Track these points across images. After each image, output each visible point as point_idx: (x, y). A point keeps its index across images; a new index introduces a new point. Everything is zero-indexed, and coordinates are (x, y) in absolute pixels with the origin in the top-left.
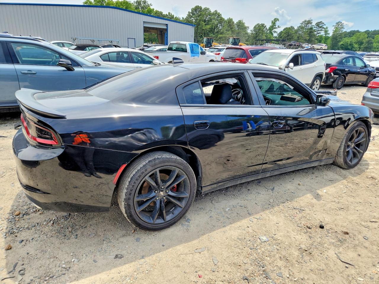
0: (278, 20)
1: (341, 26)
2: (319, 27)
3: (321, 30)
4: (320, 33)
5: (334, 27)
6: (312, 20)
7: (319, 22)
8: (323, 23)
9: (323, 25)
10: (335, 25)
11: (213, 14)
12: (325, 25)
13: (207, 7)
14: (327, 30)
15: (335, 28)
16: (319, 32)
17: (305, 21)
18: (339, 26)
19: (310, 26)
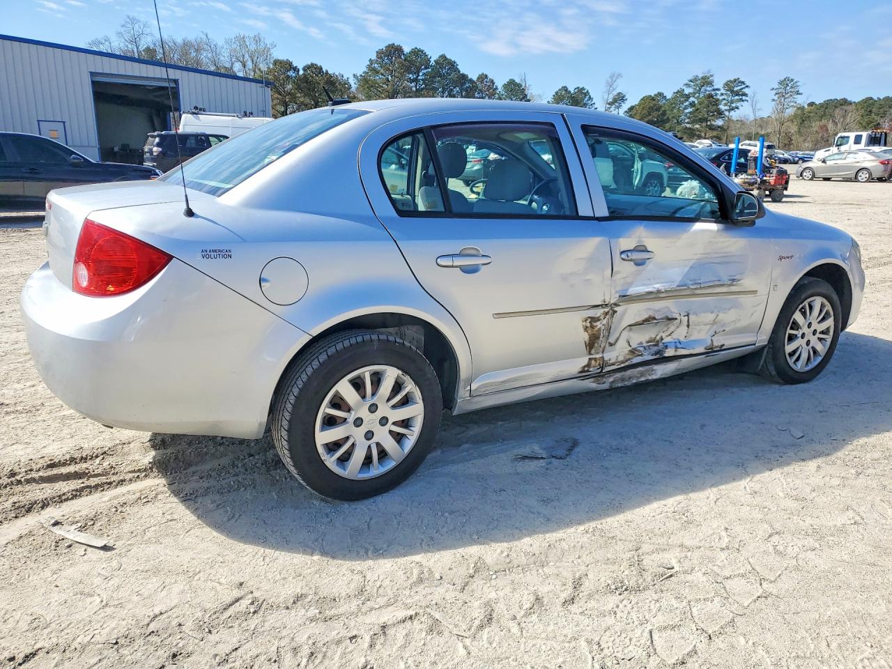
0: (622, 77)
1: (792, 87)
2: (732, 91)
3: (740, 100)
4: (737, 108)
5: (774, 92)
6: (712, 76)
7: (732, 80)
8: (743, 83)
9: (743, 86)
10: (776, 86)
12: (747, 86)
15: (776, 94)
16: (734, 105)
17: (695, 78)
18: (787, 88)
19: (709, 90)
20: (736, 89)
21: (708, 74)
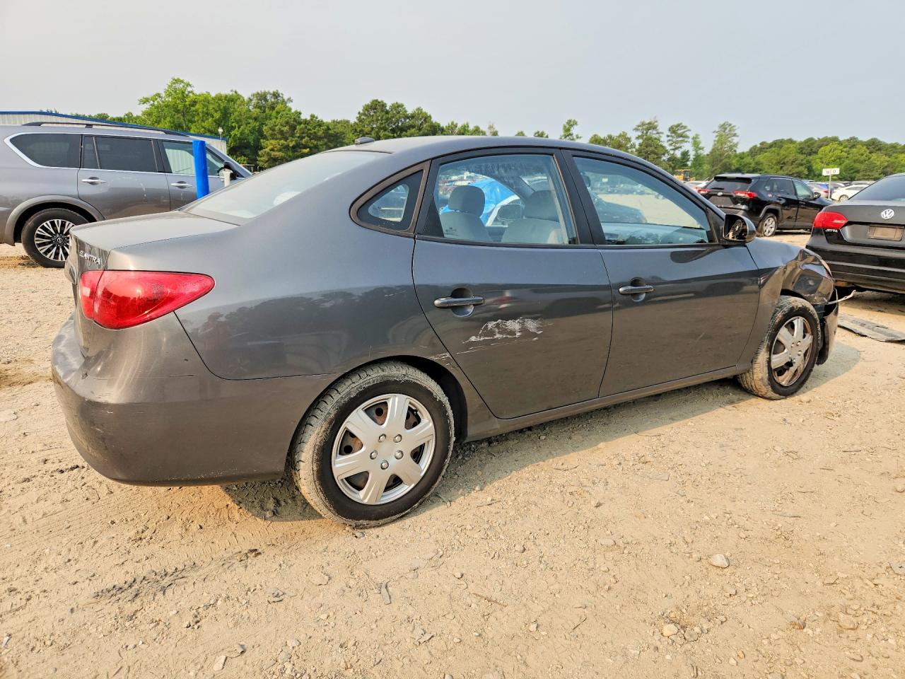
0: (576, 123)
2: (676, 134)
3: (683, 141)
4: (681, 147)
7: (676, 124)
8: (685, 127)
9: (685, 130)
10: (717, 129)
11: (413, 117)
12: (689, 130)
13: (400, 102)
14: (698, 140)
15: (716, 136)
16: (678, 145)
17: (643, 124)
18: (726, 131)
19: (653, 134)
20: (679, 132)
21: (653, 120)
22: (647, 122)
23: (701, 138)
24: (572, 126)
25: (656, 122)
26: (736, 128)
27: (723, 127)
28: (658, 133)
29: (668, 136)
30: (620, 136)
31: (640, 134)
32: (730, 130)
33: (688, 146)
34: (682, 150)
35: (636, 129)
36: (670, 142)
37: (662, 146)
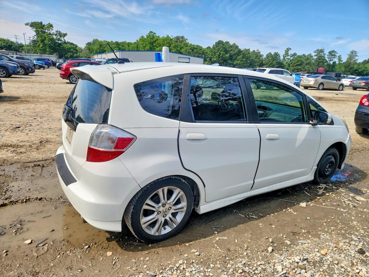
3: (334, 58)
4: (333, 60)
7: (332, 50)
8: (336, 52)
10: (349, 53)
11: (232, 46)
14: (340, 57)
15: (349, 56)
17: (318, 50)
18: (353, 54)
19: (322, 54)
20: (333, 54)
21: (322, 49)
22: (320, 49)
23: (342, 57)
24: (289, 50)
25: (324, 49)
26: (357, 53)
27: (352, 52)
28: (324, 54)
29: (328, 55)
30: (309, 55)
31: (316, 54)
32: (355, 54)
33: (336, 60)
34: (333, 61)
35: (315, 52)
36: (329, 58)
37: (325, 59)
